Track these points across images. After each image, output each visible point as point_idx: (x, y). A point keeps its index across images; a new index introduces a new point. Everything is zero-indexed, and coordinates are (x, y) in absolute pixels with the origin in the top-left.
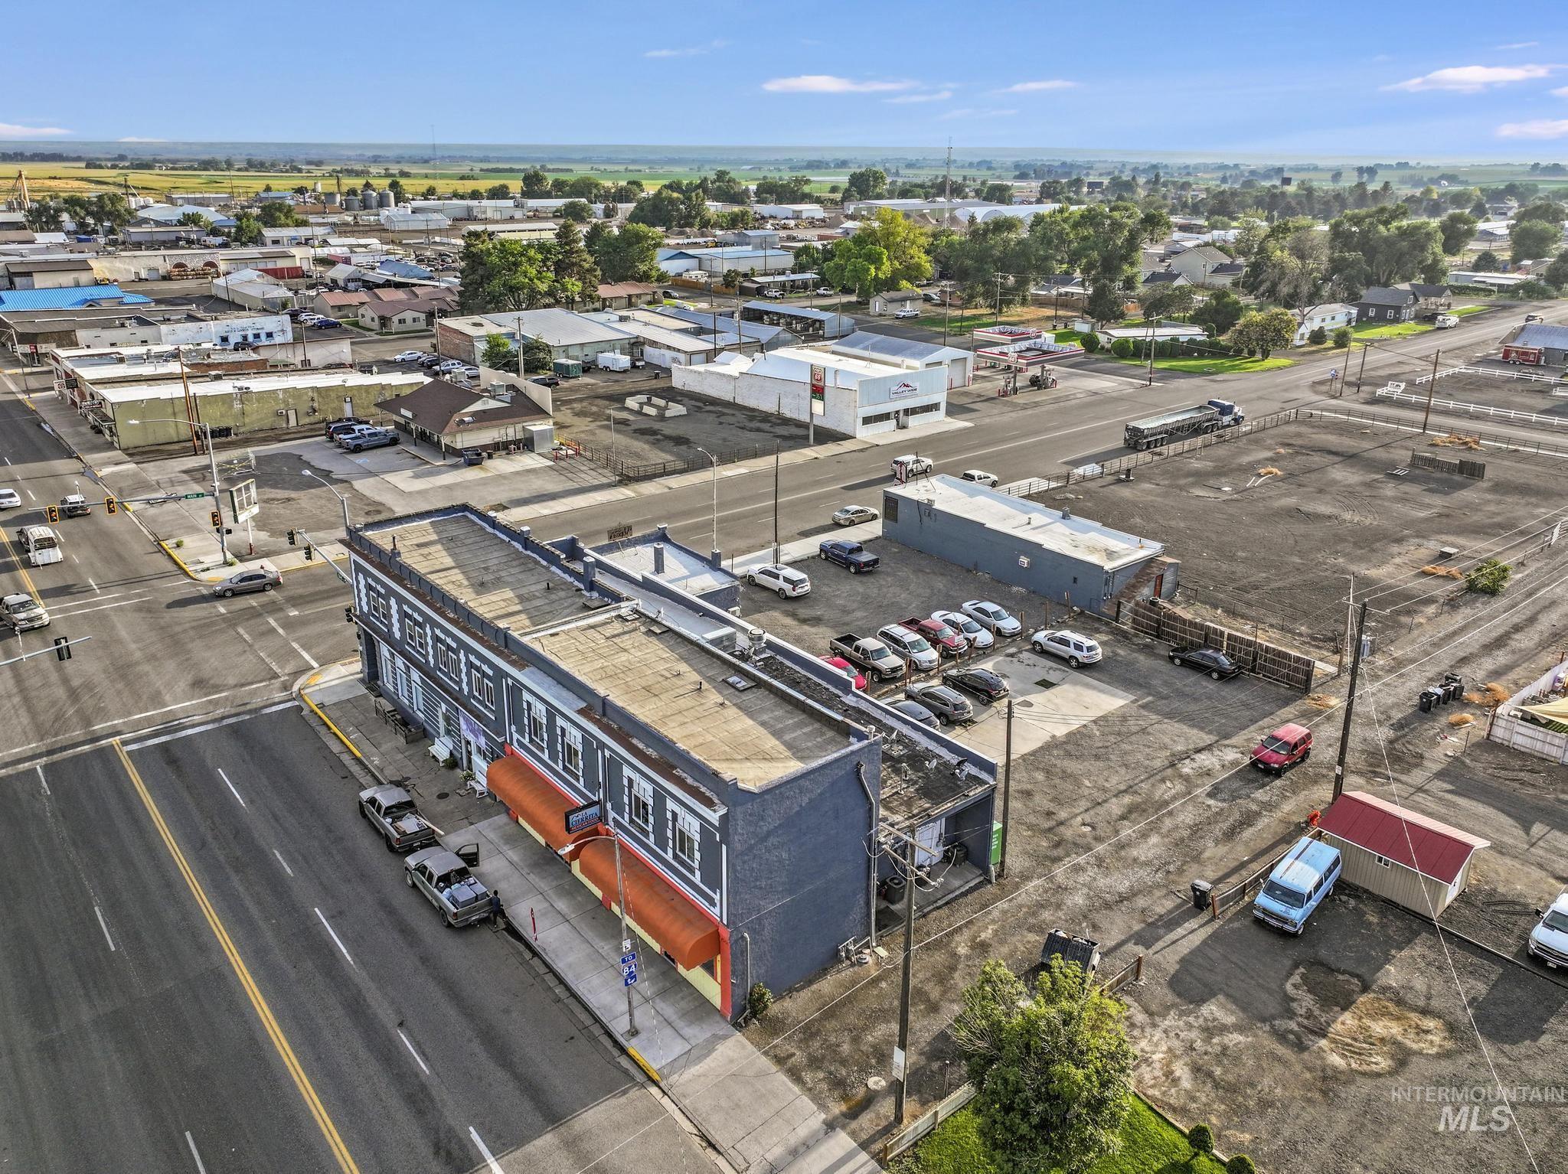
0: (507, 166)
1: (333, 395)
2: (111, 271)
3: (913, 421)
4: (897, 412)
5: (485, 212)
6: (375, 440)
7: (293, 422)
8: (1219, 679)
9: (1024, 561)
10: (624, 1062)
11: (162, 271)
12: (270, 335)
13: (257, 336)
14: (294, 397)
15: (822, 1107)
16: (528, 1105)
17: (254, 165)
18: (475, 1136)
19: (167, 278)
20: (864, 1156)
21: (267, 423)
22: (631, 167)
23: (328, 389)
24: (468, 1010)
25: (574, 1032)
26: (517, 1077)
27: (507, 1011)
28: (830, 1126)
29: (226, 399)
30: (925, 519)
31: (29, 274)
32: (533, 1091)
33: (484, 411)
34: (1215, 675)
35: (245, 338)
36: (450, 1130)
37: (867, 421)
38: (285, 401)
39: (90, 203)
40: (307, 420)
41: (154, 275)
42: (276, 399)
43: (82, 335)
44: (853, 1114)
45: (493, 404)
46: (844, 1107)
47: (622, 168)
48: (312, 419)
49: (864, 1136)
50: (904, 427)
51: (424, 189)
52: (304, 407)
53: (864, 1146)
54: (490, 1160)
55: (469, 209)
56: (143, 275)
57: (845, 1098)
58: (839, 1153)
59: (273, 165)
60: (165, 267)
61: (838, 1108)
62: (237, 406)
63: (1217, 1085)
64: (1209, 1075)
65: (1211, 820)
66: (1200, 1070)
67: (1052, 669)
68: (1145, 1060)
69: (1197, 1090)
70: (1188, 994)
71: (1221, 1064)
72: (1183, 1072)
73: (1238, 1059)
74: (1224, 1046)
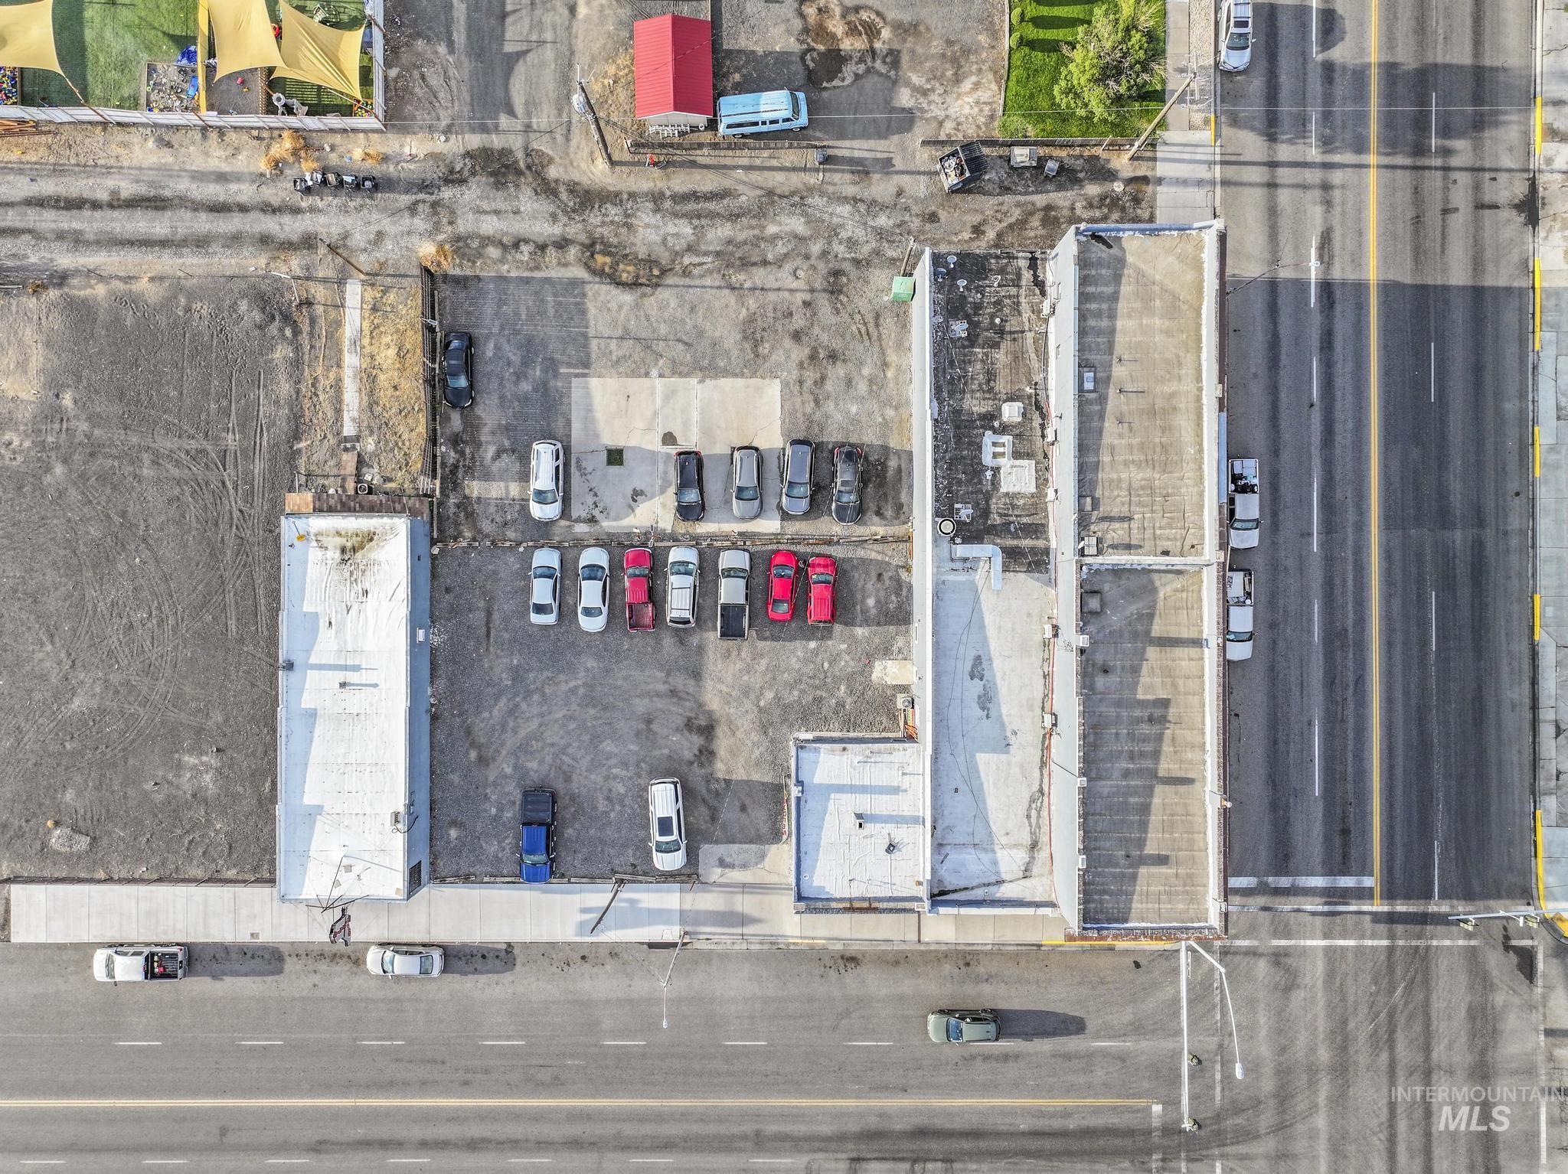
15: (1155, 194)
16: (1280, 302)
18: (1313, 300)
20: (1159, 155)
24: (1274, 390)
25: (1231, 333)
26: (1275, 323)
27: (1255, 376)
28: (1160, 181)
32: (1273, 310)
36: (1322, 312)
44: (1145, 180)
46: (1144, 187)
49: (1150, 163)
53: (1155, 159)
54: (1313, 281)
57: (1139, 191)
58: (1167, 165)
61: (1150, 189)
63: (960, 67)
64: (956, 74)
65: (713, 215)
66: (957, 80)
67: (583, 473)
68: (977, 103)
69: (971, 73)
70: (906, 120)
71: (943, 75)
72: (967, 85)
73: (932, 71)
74: (928, 81)
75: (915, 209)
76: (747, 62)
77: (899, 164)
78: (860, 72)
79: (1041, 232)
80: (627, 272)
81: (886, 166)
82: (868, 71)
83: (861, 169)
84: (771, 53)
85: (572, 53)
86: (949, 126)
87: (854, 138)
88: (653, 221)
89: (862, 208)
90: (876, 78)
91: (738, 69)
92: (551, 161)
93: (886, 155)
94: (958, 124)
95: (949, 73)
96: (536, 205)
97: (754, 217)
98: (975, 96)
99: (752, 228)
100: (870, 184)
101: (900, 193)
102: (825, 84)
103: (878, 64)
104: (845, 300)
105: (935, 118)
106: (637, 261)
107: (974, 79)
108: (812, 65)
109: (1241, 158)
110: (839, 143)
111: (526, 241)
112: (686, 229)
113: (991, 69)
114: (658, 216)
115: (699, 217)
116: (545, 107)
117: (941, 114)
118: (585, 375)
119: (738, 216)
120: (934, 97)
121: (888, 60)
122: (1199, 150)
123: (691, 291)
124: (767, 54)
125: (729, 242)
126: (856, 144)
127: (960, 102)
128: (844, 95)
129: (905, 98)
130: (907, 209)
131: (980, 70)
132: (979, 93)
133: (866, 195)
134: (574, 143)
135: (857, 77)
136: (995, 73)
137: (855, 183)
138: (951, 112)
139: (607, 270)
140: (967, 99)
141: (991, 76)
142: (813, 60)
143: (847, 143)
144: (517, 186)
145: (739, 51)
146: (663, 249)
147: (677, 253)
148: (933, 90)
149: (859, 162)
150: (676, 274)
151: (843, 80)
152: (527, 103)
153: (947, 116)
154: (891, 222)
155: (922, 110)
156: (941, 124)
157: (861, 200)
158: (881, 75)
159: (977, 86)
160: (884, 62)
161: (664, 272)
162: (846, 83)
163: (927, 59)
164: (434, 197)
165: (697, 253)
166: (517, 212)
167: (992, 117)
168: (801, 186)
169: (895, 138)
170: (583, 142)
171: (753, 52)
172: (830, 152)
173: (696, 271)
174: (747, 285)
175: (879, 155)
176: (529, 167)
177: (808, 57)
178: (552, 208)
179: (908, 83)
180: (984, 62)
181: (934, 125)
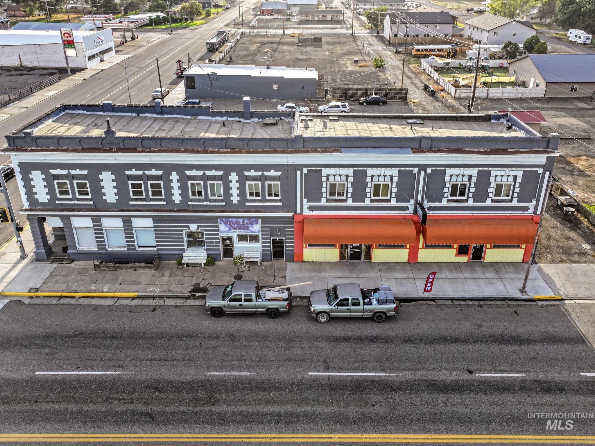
3: (105, 57)
8: (382, 105)
9: (275, 87)
10: (540, 303)
30: (213, 82)
34: (381, 104)
37: (89, 58)
50: (103, 60)
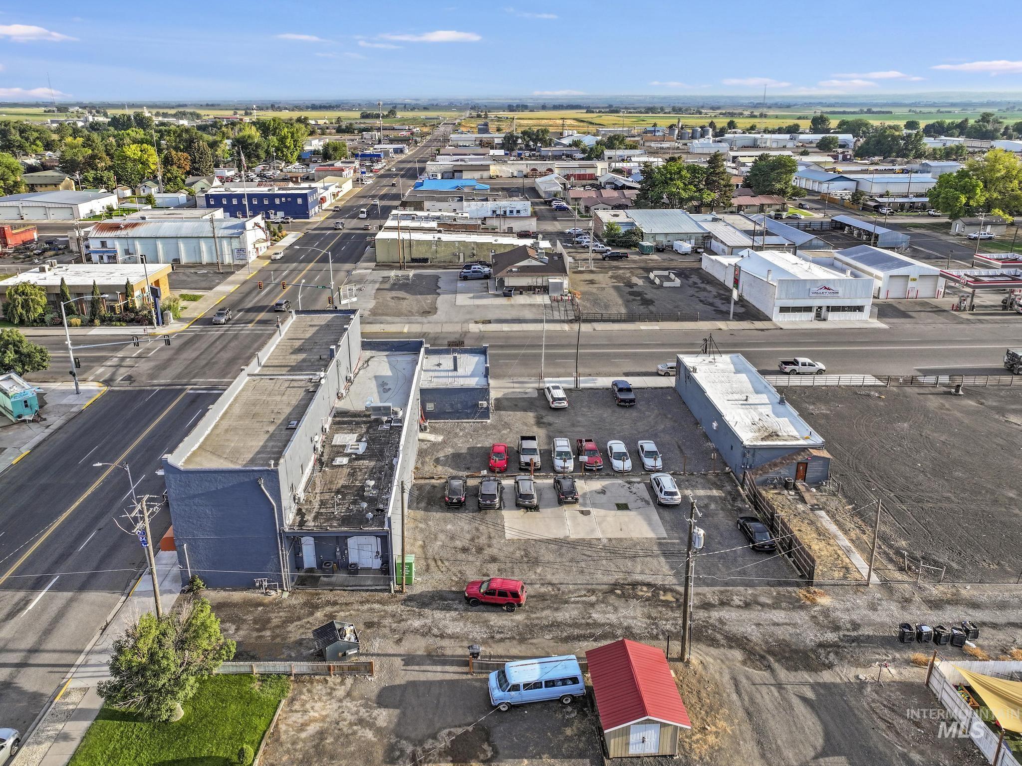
0: (841, 110)
1: (485, 248)
2: (500, 171)
3: (832, 316)
4: (820, 308)
5: (765, 143)
6: (479, 275)
7: (462, 260)
9: (715, 424)
10: (132, 582)
11: (525, 173)
12: (518, 212)
13: (511, 212)
14: (464, 246)
17: (677, 110)
19: (526, 176)
21: (448, 258)
22: (942, 109)
23: (483, 244)
29: (428, 243)
30: (687, 380)
31: (461, 171)
33: (528, 267)
35: (505, 212)
37: (783, 310)
38: (458, 248)
39: (533, 134)
40: (469, 260)
41: (521, 175)
42: (454, 246)
43: (427, 204)
45: (535, 263)
47: (934, 110)
48: (472, 260)
50: (825, 320)
51: (748, 126)
52: (468, 253)
55: (755, 140)
56: (515, 174)
59: (686, 110)
60: (526, 170)
62: (434, 247)
63: (316, 747)
64: (322, 739)
65: (575, 625)
66: (321, 734)
67: (643, 500)
68: (306, 711)
69: (304, 741)
70: (385, 698)
71: (337, 739)
72: (312, 729)
73: (349, 743)
74: (355, 733)
75: (386, 631)
76: (559, 747)
77: (398, 662)
78: (430, 741)
79: (272, 615)
80: (644, 592)
81: (410, 660)
82: (421, 742)
83: (435, 658)
84: (533, 757)
85: (763, 756)
86: (341, 692)
87: (441, 682)
88: (630, 621)
89: (435, 631)
90: (413, 735)
91: (569, 739)
92: (744, 663)
93: (409, 668)
94: (330, 694)
95: (330, 740)
96: (742, 629)
97: (536, 625)
98: (306, 718)
99: (537, 618)
100: (427, 647)
101: (399, 641)
102: (470, 729)
103: (409, 749)
104: (454, 578)
105: (353, 699)
106: (636, 597)
107: (303, 735)
108: (485, 746)
109: (50, 669)
110: (456, 677)
111: (739, 607)
112: (596, 616)
113: (281, 744)
114: (625, 624)
115: (588, 624)
116: (770, 706)
117: (347, 703)
118: (659, 539)
119: (552, 625)
120: (350, 717)
121: (398, 753)
122: (89, 674)
123: (585, 582)
124: (538, 755)
125: (557, 609)
126: (439, 677)
127: (324, 713)
128: (449, 720)
129: (384, 717)
130: (394, 631)
131: (294, 743)
132: (300, 721)
133: (431, 640)
134: (727, 677)
135: (434, 737)
136: (277, 740)
137: (441, 647)
138: (335, 705)
139: (661, 592)
140: (316, 715)
141: (283, 737)
142: (485, 751)
143: (448, 677)
144: (767, 642)
145: (570, 757)
146: (616, 604)
147: (603, 602)
148: (351, 724)
149: (435, 663)
150: (600, 591)
151: (450, 734)
152: (791, 708)
153: (341, 701)
154: (409, 622)
155: (365, 706)
156: (349, 694)
157: (436, 636)
158: (406, 739)
159: (302, 727)
160: (402, 751)
161: (612, 591)
162: (447, 731)
163: (353, 754)
164: (841, 633)
165: (584, 602)
166: (758, 625)
167: (293, 700)
168: (493, 645)
169: (398, 681)
170: (717, 676)
171: (554, 757)
172: (465, 669)
173: (583, 593)
174: (538, 586)
175: (417, 668)
176: (763, 657)
177: (489, 754)
178: (727, 628)
179: (379, 731)
180: (288, 752)
181: (356, 693)
